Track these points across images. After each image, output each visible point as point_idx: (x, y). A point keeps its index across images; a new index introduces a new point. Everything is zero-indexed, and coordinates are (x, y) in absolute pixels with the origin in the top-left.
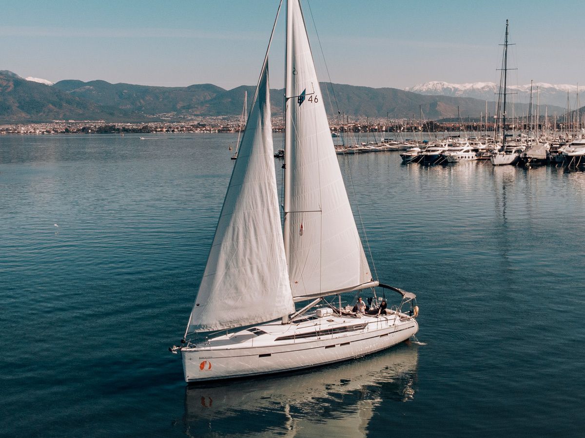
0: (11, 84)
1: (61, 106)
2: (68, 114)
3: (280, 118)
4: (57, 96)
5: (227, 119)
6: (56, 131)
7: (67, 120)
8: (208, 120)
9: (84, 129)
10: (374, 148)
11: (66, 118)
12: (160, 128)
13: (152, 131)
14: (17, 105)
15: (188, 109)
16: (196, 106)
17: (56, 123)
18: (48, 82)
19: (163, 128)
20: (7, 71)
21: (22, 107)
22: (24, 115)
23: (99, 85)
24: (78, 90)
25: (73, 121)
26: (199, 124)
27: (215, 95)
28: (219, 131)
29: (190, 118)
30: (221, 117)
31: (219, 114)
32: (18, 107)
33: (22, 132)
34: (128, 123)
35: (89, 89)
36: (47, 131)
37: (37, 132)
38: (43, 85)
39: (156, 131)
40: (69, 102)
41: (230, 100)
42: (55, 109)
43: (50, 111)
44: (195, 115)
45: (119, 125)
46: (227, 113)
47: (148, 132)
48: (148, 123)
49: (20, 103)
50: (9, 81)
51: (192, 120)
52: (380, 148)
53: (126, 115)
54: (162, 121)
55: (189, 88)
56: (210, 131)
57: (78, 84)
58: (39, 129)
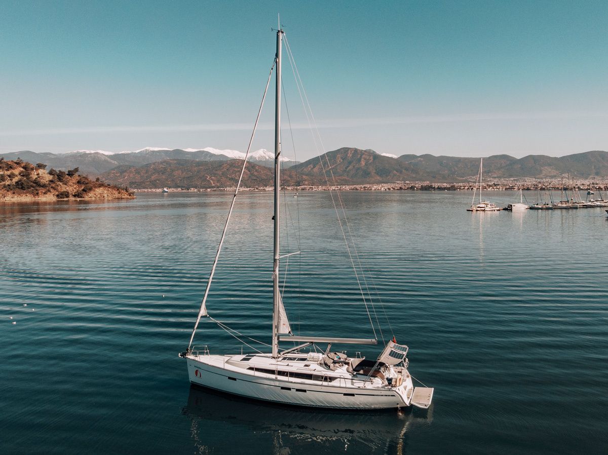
0: (371, 158)
1: (401, 172)
2: (406, 177)
3: (559, 179)
4: (399, 165)
5: (517, 180)
6: (394, 189)
7: (405, 181)
8: (503, 181)
9: (412, 187)
10: (600, 204)
11: (404, 180)
12: (463, 186)
13: (457, 189)
14: (374, 171)
15: (488, 173)
16: (494, 171)
17: (398, 183)
18: (395, 156)
19: (465, 187)
20: (370, 150)
21: (377, 173)
22: (378, 178)
23: (427, 157)
24: (413, 161)
25: (408, 182)
26: (494, 184)
27: (508, 162)
28: (506, 189)
29: (489, 180)
30: (512, 179)
31: (511, 176)
32: (375, 173)
33: (373, 189)
34: (444, 183)
35: (420, 161)
36: (388, 189)
37: (382, 189)
38: (391, 158)
39: (460, 189)
40: (407, 169)
41: (520, 166)
42: (398, 174)
43: (395, 175)
44: (493, 177)
45: (436, 185)
46: (517, 176)
47: (454, 190)
48: (458, 183)
49: (376, 170)
50: (371, 156)
51: (491, 181)
52: (605, 204)
53: (444, 178)
54: (469, 182)
55: (490, 158)
56: (499, 189)
57: (413, 157)
58: (383, 187)
